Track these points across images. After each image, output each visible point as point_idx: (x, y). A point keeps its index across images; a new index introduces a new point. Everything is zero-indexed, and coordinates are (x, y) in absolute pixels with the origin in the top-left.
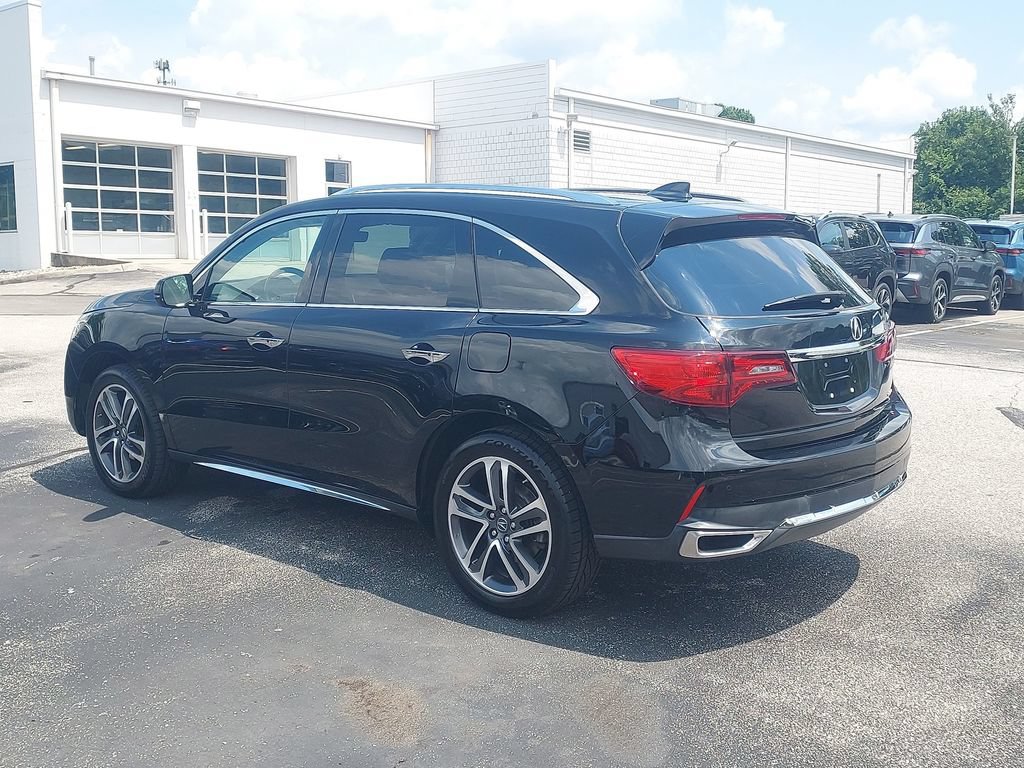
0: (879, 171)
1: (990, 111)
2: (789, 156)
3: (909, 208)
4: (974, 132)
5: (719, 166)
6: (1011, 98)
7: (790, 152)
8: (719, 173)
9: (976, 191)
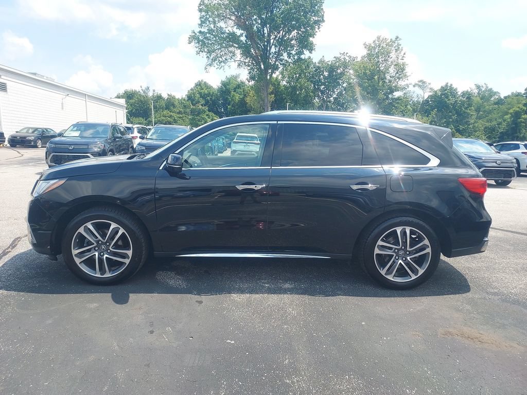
0: (116, 110)
1: (141, 91)
2: (87, 102)
3: (126, 122)
4: (138, 98)
5: (62, 104)
6: (148, 88)
7: (87, 100)
8: (62, 106)
9: (141, 118)
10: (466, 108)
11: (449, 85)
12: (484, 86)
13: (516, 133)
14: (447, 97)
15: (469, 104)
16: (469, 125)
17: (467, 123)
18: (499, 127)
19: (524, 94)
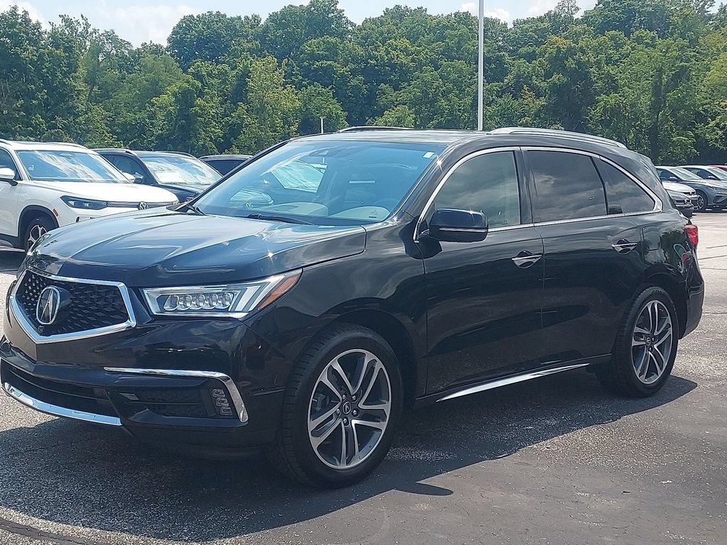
10: (65, 74)
11: (20, 12)
12: (81, 21)
13: (190, 139)
14: (18, 44)
15: (69, 65)
16: (77, 116)
17: (71, 111)
18: (152, 124)
19: (167, 49)
